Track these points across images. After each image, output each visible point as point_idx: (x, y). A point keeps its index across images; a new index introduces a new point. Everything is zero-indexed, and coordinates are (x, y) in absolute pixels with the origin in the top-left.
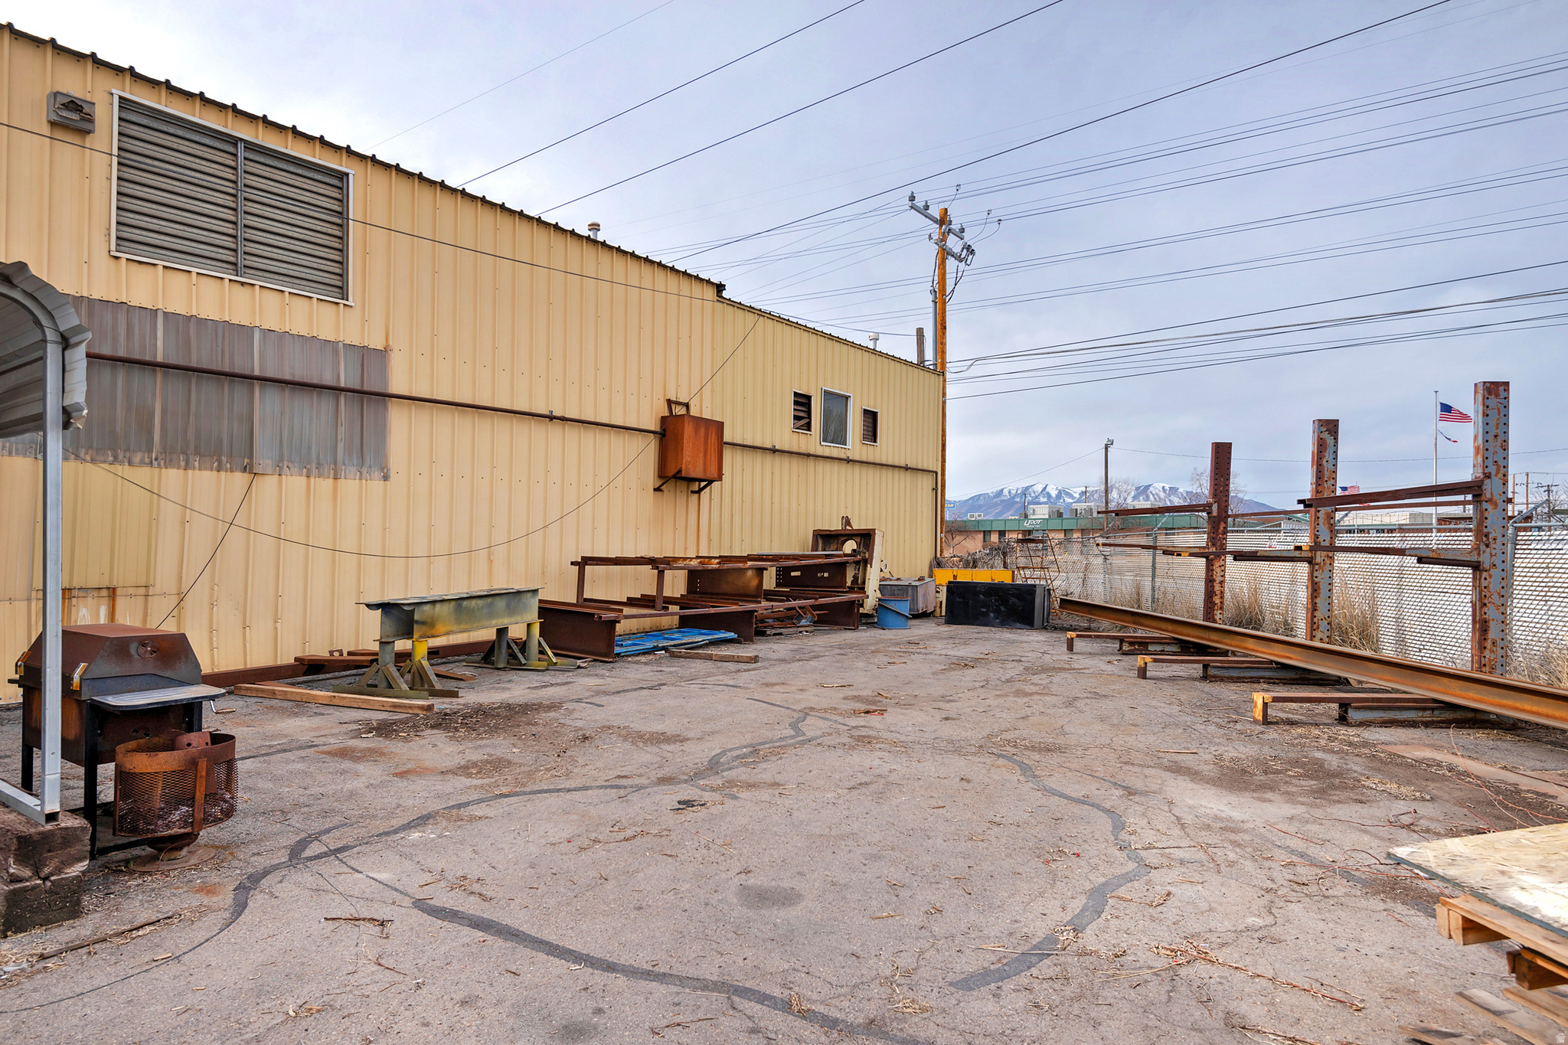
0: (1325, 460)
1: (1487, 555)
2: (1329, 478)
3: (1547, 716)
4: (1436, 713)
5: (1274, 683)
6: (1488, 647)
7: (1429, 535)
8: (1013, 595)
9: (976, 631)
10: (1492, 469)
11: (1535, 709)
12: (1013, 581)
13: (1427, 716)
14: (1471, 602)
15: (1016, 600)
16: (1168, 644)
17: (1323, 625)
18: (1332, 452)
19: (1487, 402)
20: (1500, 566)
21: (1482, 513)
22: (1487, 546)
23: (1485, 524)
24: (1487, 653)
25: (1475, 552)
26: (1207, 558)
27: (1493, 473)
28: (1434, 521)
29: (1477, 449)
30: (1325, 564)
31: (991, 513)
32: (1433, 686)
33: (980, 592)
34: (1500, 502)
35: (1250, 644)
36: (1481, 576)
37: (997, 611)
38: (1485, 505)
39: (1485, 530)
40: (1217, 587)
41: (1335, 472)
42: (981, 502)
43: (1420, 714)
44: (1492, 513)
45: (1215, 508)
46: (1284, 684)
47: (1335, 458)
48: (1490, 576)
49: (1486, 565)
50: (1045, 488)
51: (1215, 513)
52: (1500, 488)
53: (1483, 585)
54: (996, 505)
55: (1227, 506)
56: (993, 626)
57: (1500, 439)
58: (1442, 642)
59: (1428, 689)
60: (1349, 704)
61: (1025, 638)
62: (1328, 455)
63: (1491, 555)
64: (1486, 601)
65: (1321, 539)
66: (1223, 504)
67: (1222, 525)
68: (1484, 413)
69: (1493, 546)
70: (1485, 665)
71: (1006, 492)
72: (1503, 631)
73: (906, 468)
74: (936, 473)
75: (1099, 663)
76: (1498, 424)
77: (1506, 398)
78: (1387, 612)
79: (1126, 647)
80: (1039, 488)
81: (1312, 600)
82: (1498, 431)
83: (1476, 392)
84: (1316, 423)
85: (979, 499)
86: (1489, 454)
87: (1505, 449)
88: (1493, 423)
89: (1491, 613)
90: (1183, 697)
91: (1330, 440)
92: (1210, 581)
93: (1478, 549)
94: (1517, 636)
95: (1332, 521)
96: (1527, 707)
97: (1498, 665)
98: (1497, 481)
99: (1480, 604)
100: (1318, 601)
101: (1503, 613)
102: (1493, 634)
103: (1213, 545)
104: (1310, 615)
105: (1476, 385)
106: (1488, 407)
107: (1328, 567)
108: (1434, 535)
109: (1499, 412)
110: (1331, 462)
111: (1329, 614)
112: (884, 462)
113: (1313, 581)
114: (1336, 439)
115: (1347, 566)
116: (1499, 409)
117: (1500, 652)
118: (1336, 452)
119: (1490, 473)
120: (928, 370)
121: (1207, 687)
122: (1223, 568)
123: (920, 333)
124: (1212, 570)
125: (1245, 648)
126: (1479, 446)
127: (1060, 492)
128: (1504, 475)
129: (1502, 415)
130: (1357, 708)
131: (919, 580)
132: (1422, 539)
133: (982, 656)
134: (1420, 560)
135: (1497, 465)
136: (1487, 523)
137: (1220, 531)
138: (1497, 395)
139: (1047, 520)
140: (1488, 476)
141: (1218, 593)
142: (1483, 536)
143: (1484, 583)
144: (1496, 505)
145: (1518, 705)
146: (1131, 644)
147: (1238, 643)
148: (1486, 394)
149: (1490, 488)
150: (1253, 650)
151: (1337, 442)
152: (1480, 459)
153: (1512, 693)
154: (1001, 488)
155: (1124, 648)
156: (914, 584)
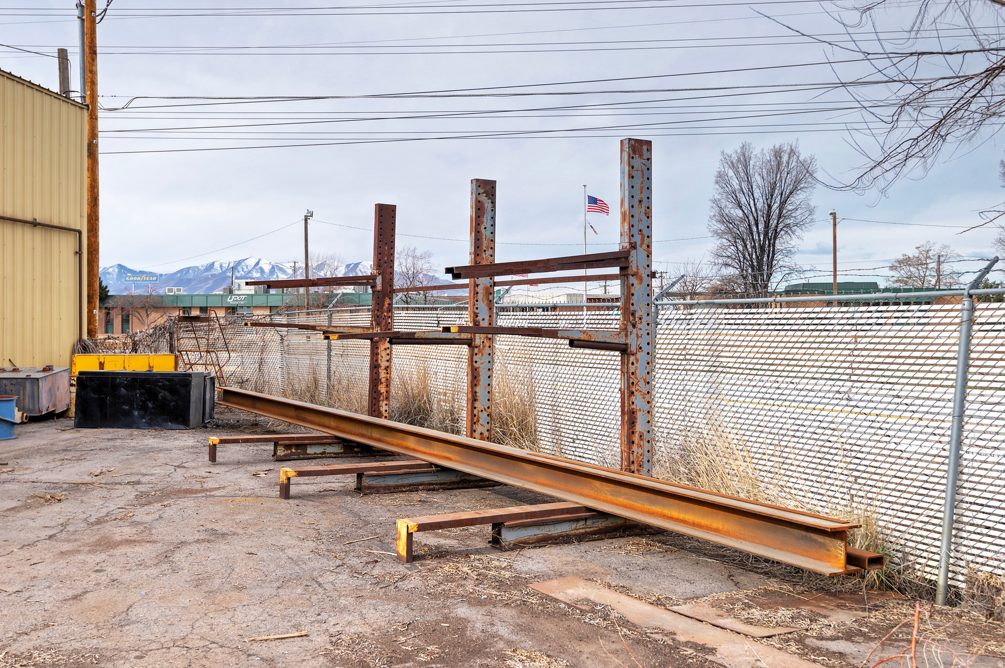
0: (483, 227)
1: (634, 336)
2: (487, 247)
3: (694, 525)
4: (589, 522)
5: (433, 490)
6: (636, 442)
7: (581, 313)
8: (163, 387)
9: (110, 436)
10: (637, 239)
11: (682, 516)
12: (176, 369)
13: (579, 528)
14: (620, 389)
15: (167, 394)
16: (330, 444)
17: (483, 417)
18: (489, 218)
19: (633, 162)
20: (646, 348)
21: (628, 288)
22: (634, 326)
23: (632, 301)
24: (635, 448)
25: (623, 333)
26: (371, 339)
27: (638, 244)
28: (585, 299)
29: (624, 215)
30: (484, 347)
31: (201, 288)
32: (586, 491)
33: (120, 385)
34: (645, 276)
35: (411, 442)
36: (628, 361)
37: (143, 408)
38: (632, 280)
39: (632, 308)
40: (383, 374)
41: (493, 241)
42: (191, 275)
43: (574, 526)
44: (638, 289)
45: (379, 280)
46: (444, 489)
47: (493, 225)
48: (637, 360)
49: (633, 348)
50: (257, 264)
51: (379, 287)
52: (643, 262)
53: (631, 371)
54: (206, 279)
55: (392, 279)
56: (138, 428)
57: (644, 205)
58: (593, 431)
59: (581, 494)
60: (502, 523)
61: (168, 444)
62: (486, 221)
63: (638, 337)
64: (634, 390)
65: (480, 318)
66: (388, 277)
67: (387, 302)
68: (629, 174)
69: (639, 326)
70: (633, 462)
71: (217, 265)
72: (649, 422)
73: (34, 224)
74: (80, 232)
75: (242, 480)
76: (642, 188)
77: (649, 159)
78: (543, 398)
79: (281, 452)
80: (251, 263)
81: (472, 388)
82: (643, 196)
83: (622, 150)
84: (474, 183)
85: (188, 272)
86: (635, 221)
87: (649, 217)
88: (637, 186)
89: (639, 402)
90: (324, 525)
91: (488, 205)
92: (375, 366)
93: (626, 329)
94: (659, 424)
95: (491, 297)
96: (675, 514)
97: (645, 460)
98: (641, 251)
99: (628, 392)
100: (478, 389)
101: (648, 402)
102: (640, 427)
103: (378, 324)
104: (470, 407)
105: (622, 141)
106: (633, 167)
107: (487, 350)
108: (585, 313)
109: (643, 175)
110: (489, 229)
111: (488, 404)
112: (19, 217)
113: (472, 366)
114: (493, 203)
115: (508, 348)
116: (642, 171)
117: (647, 446)
118: (493, 218)
119: (636, 243)
120: (74, 103)
121: (358, 504)
122: (388, 351)
123: (63, 55)
124: (377, 354)
125: (407, 448)
126: (625, 212)
127: (273, 267)
128: (648, 246)
129: (645, 178)
130: (512, 527)
131: (44, 370)
132: (574, 317)
133: (88, 479)
134: (572, 343)
135: (642, 234)
136: (634, 300)
137: (385, 308)
138: (641, 156)
139: (252, 295)
140: (633, 246)
141: (383, 380)
142: (629, 314)
143: (632, 369)
144: (641, 280)
145: (666, 511)
146: (287, 447)
147: (399, 442)
148: (631, 153)
149: (636, 260)
150: (414, 450)
151: (494, 207)
152: (626, 227)
153: (660, 498)
154: (211, 261)
155: (278, 453)
156: (34, 375)
